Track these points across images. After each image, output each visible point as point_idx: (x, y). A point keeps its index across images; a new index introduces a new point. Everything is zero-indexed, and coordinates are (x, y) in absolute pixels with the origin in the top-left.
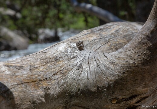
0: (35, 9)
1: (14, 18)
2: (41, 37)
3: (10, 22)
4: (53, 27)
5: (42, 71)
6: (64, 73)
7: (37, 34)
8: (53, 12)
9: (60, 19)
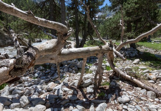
0: (34, 33)
1: (27, 36)
2: (36, 41)
3: (26, 37)
4: (39, 38)
5: (42, 47)
6: (45, 47)
7: (34, 40)
8: (39, 34)
9: (41, 36)
